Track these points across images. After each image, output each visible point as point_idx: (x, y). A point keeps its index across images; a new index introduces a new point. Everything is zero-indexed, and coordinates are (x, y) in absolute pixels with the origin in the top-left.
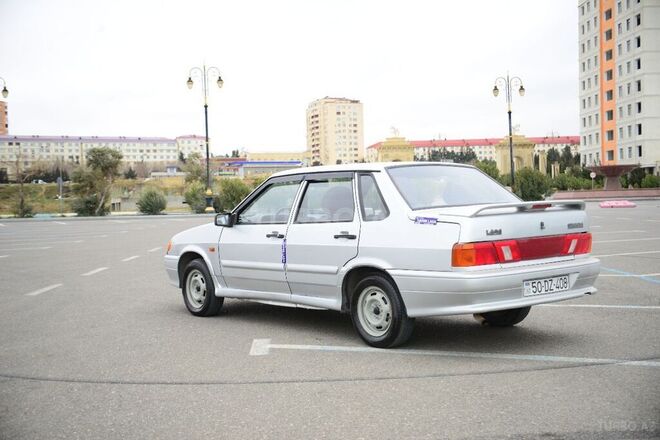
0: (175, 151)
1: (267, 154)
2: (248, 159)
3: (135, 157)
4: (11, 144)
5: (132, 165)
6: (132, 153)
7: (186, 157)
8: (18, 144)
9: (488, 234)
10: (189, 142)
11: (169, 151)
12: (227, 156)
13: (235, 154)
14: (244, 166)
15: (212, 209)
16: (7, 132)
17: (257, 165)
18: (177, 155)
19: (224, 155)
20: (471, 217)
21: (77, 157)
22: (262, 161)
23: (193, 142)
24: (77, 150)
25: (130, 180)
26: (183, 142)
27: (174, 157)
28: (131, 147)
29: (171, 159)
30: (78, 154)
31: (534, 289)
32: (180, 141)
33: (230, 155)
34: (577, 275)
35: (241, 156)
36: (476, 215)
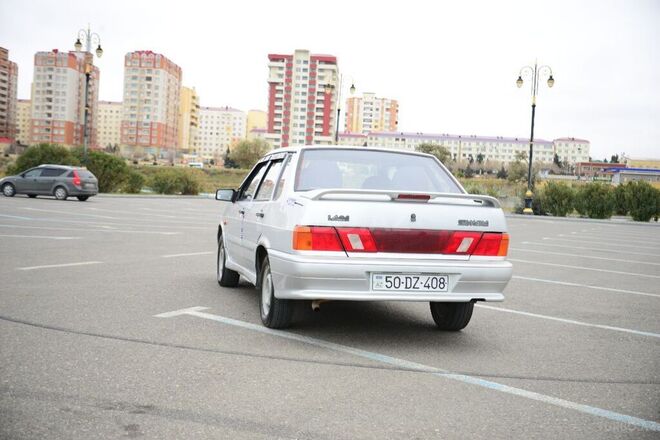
0: (551, 153)
1: (651, 161)
2: (628, 165)
3: (510, 157)
4: (397, 139)
5: (506, 165)
6: (507, 153)
7: (561, 160)
8: (403, 140)
9: (330, 219)
10: (567, 145)
11: (545, 153)
12: (605, 161)
13: (615, 159)
14: (621, 172)
15: (530, 210)
16: (396, 129)
17: (636, 173)
18: (552, 157)
19: (602, 160)
20: (314, 199)
21: (455, 155)
22: (645, 168)
23: (571, 145)
24: (456, 148)
25: (500, 179)
26: (560, 145)
27: (550, 159)
28: (507, 147)
29: (546, 162)
30: (457, 152)
31: (389, 284)
32: (557, 144)
33: (609, 160)
34: (459, 277)
35: (621, 162)
36: (320, 198)
